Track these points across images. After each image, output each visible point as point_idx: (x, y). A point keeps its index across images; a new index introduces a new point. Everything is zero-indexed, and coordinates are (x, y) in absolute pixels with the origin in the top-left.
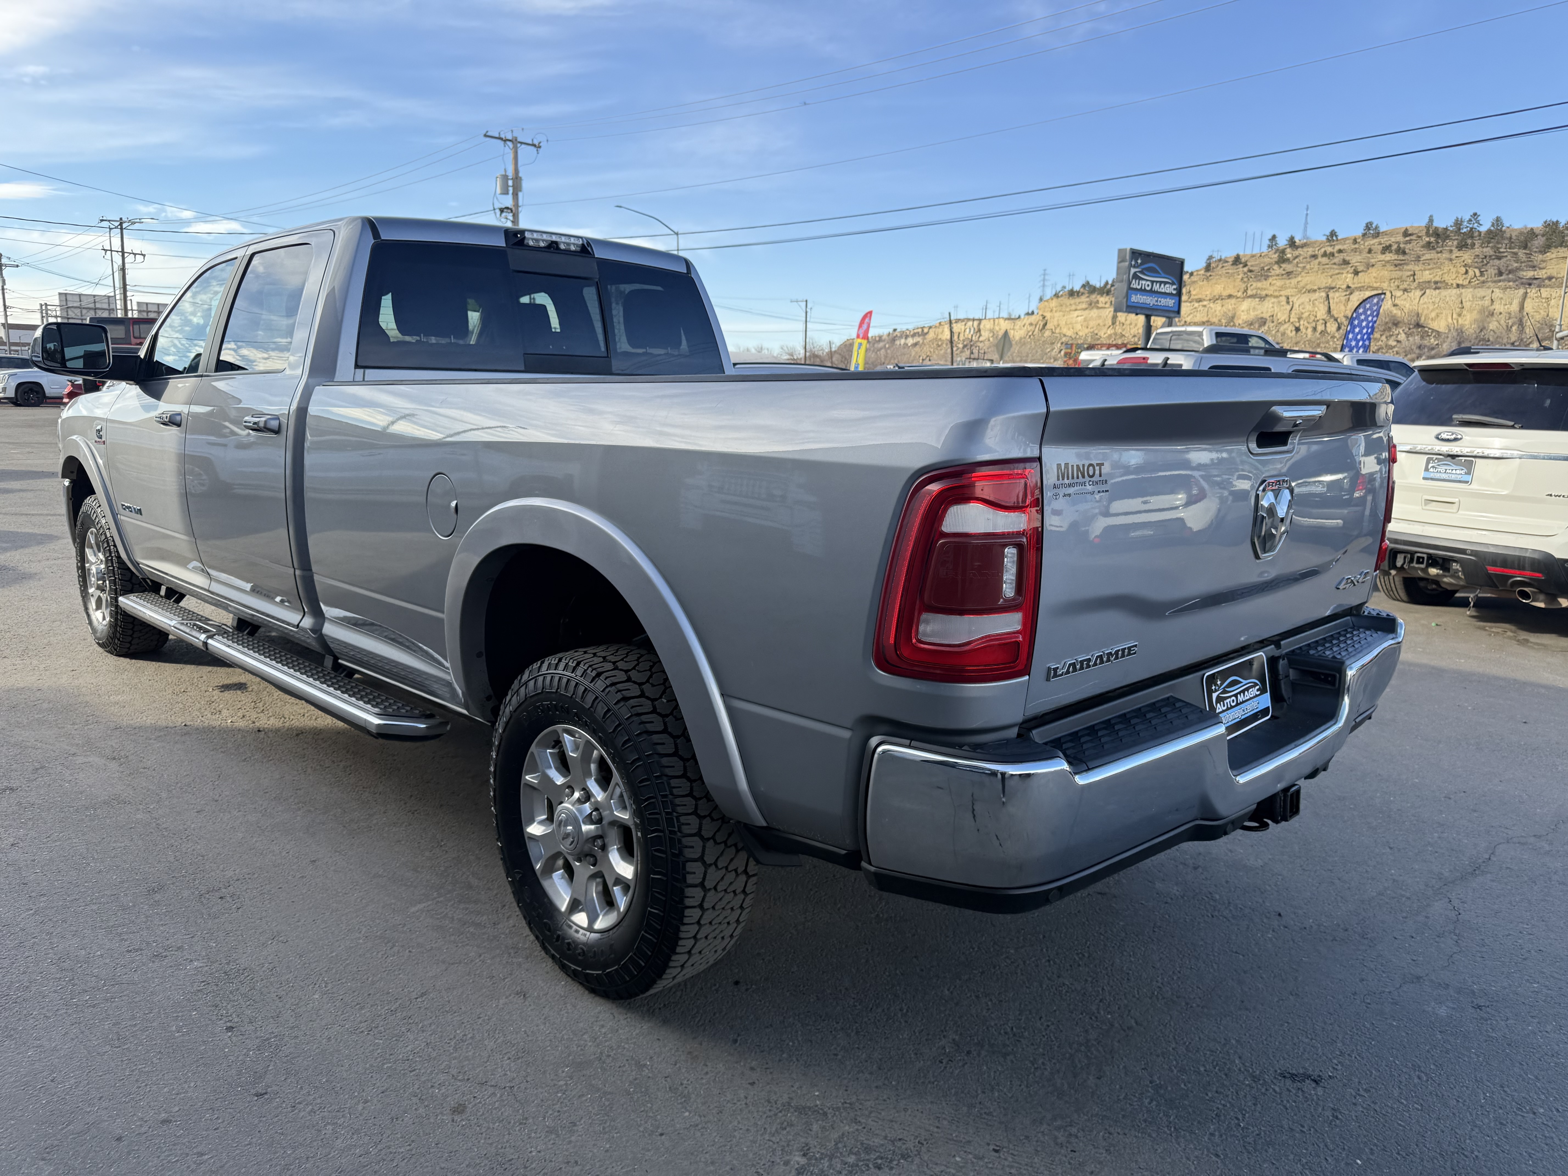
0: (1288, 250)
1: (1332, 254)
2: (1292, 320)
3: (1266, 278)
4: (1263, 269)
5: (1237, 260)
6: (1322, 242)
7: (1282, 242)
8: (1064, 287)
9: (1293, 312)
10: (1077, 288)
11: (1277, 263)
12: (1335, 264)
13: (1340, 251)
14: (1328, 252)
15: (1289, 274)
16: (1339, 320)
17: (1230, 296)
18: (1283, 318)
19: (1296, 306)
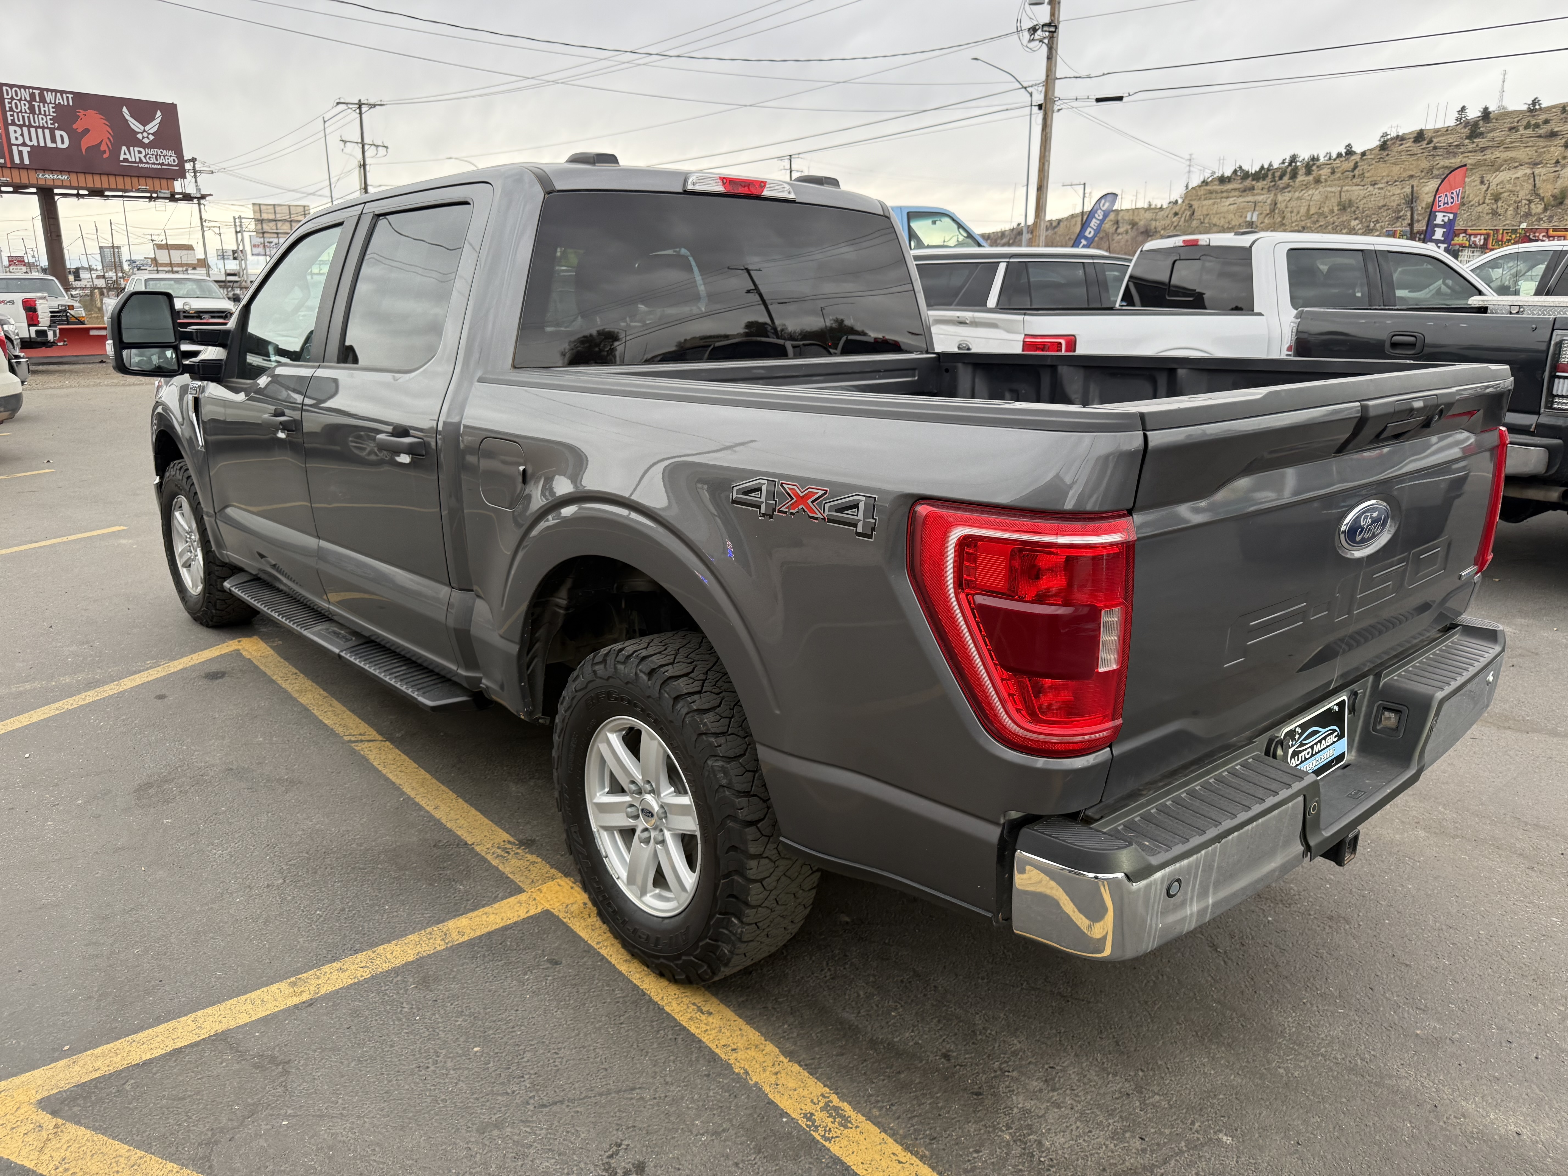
0: (1481, 123)
1: (1537, 126)
2: (1487, 201)
3: (1455, 155)
4: (1450, 145)
5: (1420, 136)
6: (1521, 112)
7: (1473, 113)
8: (1214, 173)
9: (1489, 191)
10: (1228, 173)
11: (1467, 138)
12: (1540, 136)
13: (1546, 122)
14: (1533, 122)
15: (1483, 149)
16: (1545, 200)
17: (1411, 177)
18: (1476, 199)
19: (1493, 186)
